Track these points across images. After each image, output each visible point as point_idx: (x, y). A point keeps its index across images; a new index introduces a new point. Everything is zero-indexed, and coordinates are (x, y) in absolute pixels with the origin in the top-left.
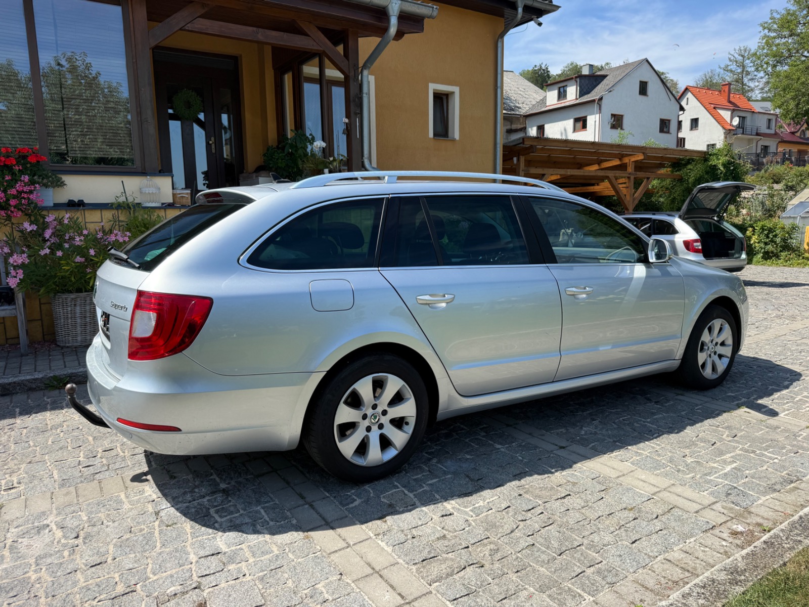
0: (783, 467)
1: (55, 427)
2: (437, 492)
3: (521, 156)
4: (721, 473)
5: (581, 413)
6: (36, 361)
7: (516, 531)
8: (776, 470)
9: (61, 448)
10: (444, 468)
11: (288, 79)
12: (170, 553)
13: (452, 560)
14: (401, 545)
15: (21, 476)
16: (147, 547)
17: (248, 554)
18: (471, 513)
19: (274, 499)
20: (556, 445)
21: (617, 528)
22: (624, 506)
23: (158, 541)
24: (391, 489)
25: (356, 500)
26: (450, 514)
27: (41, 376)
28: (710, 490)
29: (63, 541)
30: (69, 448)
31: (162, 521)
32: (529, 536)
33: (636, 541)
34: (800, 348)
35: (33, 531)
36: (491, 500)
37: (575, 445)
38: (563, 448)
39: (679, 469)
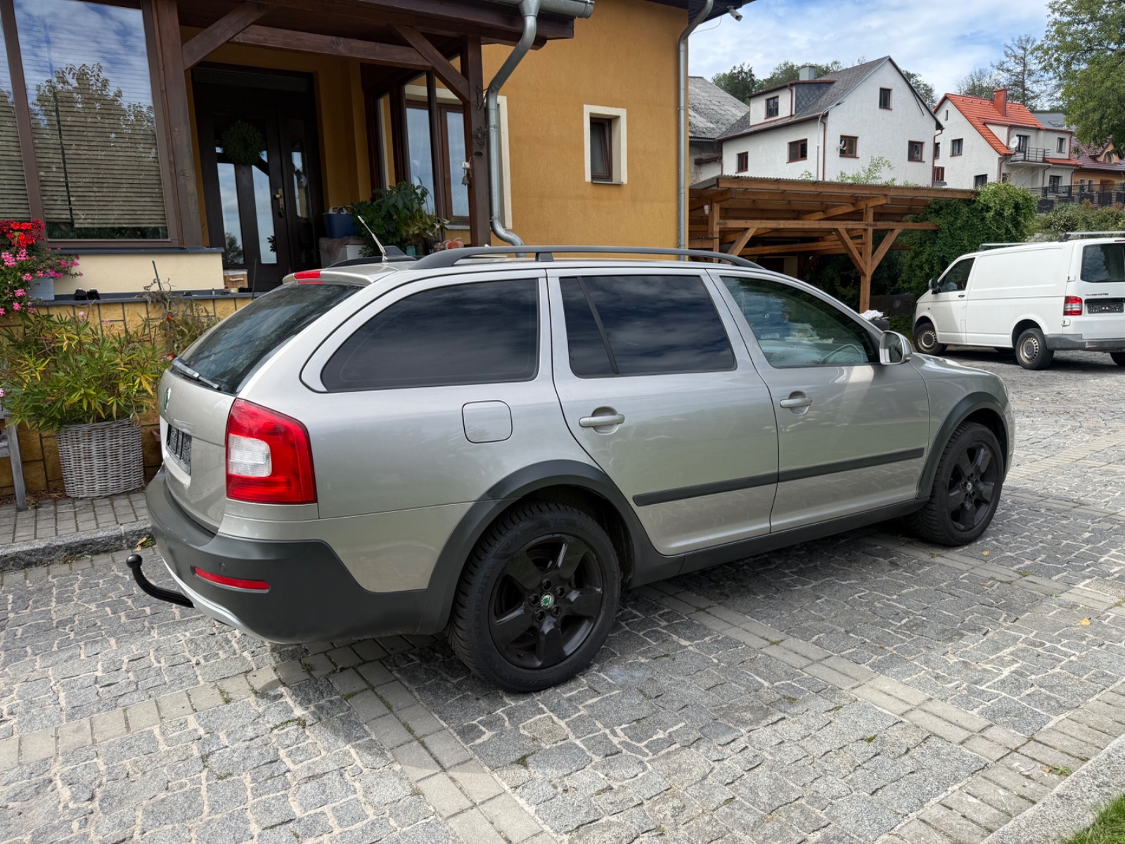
0: (1084, 668)
1: (62, 623)
2: (598, 717)
3: (715, 204)
4: (996, 680)
5: (799, 587)
6: (36, 523)
7: (710, 776)
8: (1074, 673)
9: (71, 657)
10: (609, 680)
11: (384, 105)
12: (222, 822)
13: (620, 825)
14: (548, 803)
15: (14, 702)
16: (190, 813)
17: (332, 822)
18: (647, 751)
19: (369, 731)
20: (767, 640)
21: (852, 770)
22: (861, 734)
23: (206, 803)
24: (534, 714)
25: (484, 733)
26: (617, 753)
27: (42, 545)
28: (981, 707)
29: (71, 805)
30: (83, 657)
31: (210, 771)
32: (728, 784)
33: (877, 790)
34: (1105, 479)
35: (28, 791)
36: (675, 728)
37: (791, 639)
38: (776, 643)
39: (938, 674)
